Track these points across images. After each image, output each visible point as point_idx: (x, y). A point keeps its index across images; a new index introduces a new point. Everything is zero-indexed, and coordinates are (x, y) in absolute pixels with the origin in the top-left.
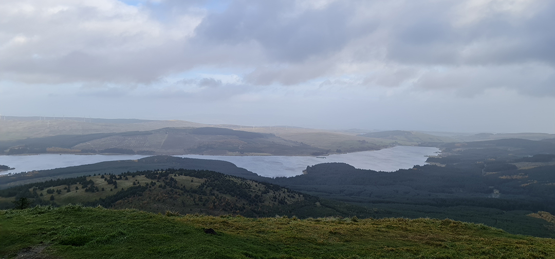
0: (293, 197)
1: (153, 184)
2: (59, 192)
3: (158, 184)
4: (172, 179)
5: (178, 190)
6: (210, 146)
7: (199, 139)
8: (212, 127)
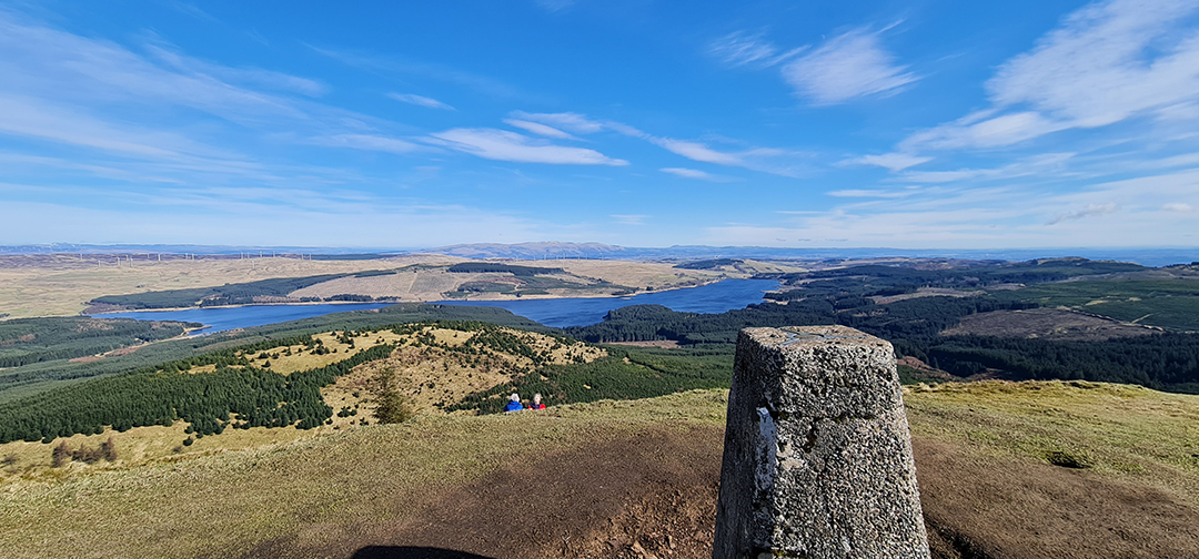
0: (593, 352)
1: (402, 342)
2: (275, 357)
3: (410, 341)
4: (428, 333)
5: (438, 349)
6: (476, 289)
7: (460, 279)
8: (477, 261)
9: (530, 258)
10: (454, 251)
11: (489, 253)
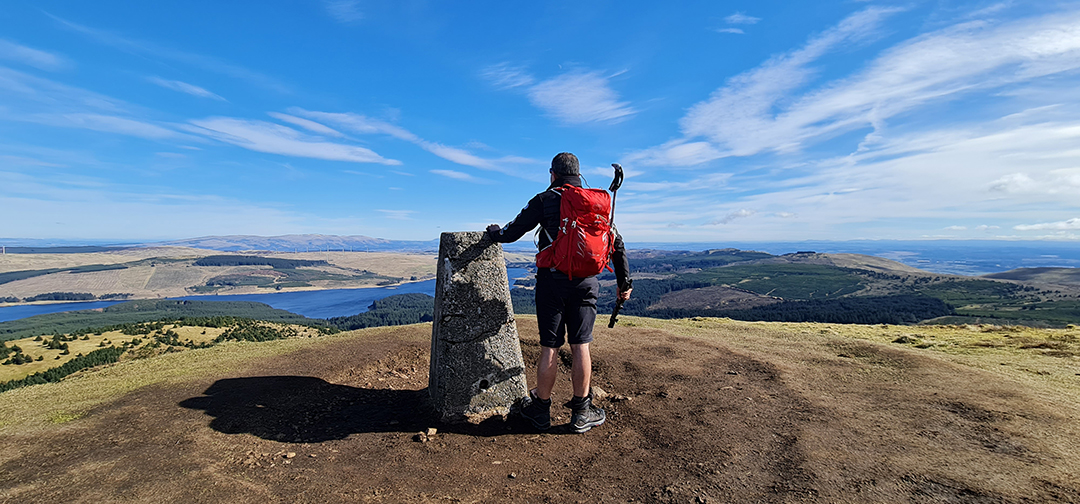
3: (145, 342)
5: (182, 347)
6: (228, 282)
7: (209, 273)
8: (230, 254)
9: (292, 251)
10: (202, 244)
11: (244, 245)
